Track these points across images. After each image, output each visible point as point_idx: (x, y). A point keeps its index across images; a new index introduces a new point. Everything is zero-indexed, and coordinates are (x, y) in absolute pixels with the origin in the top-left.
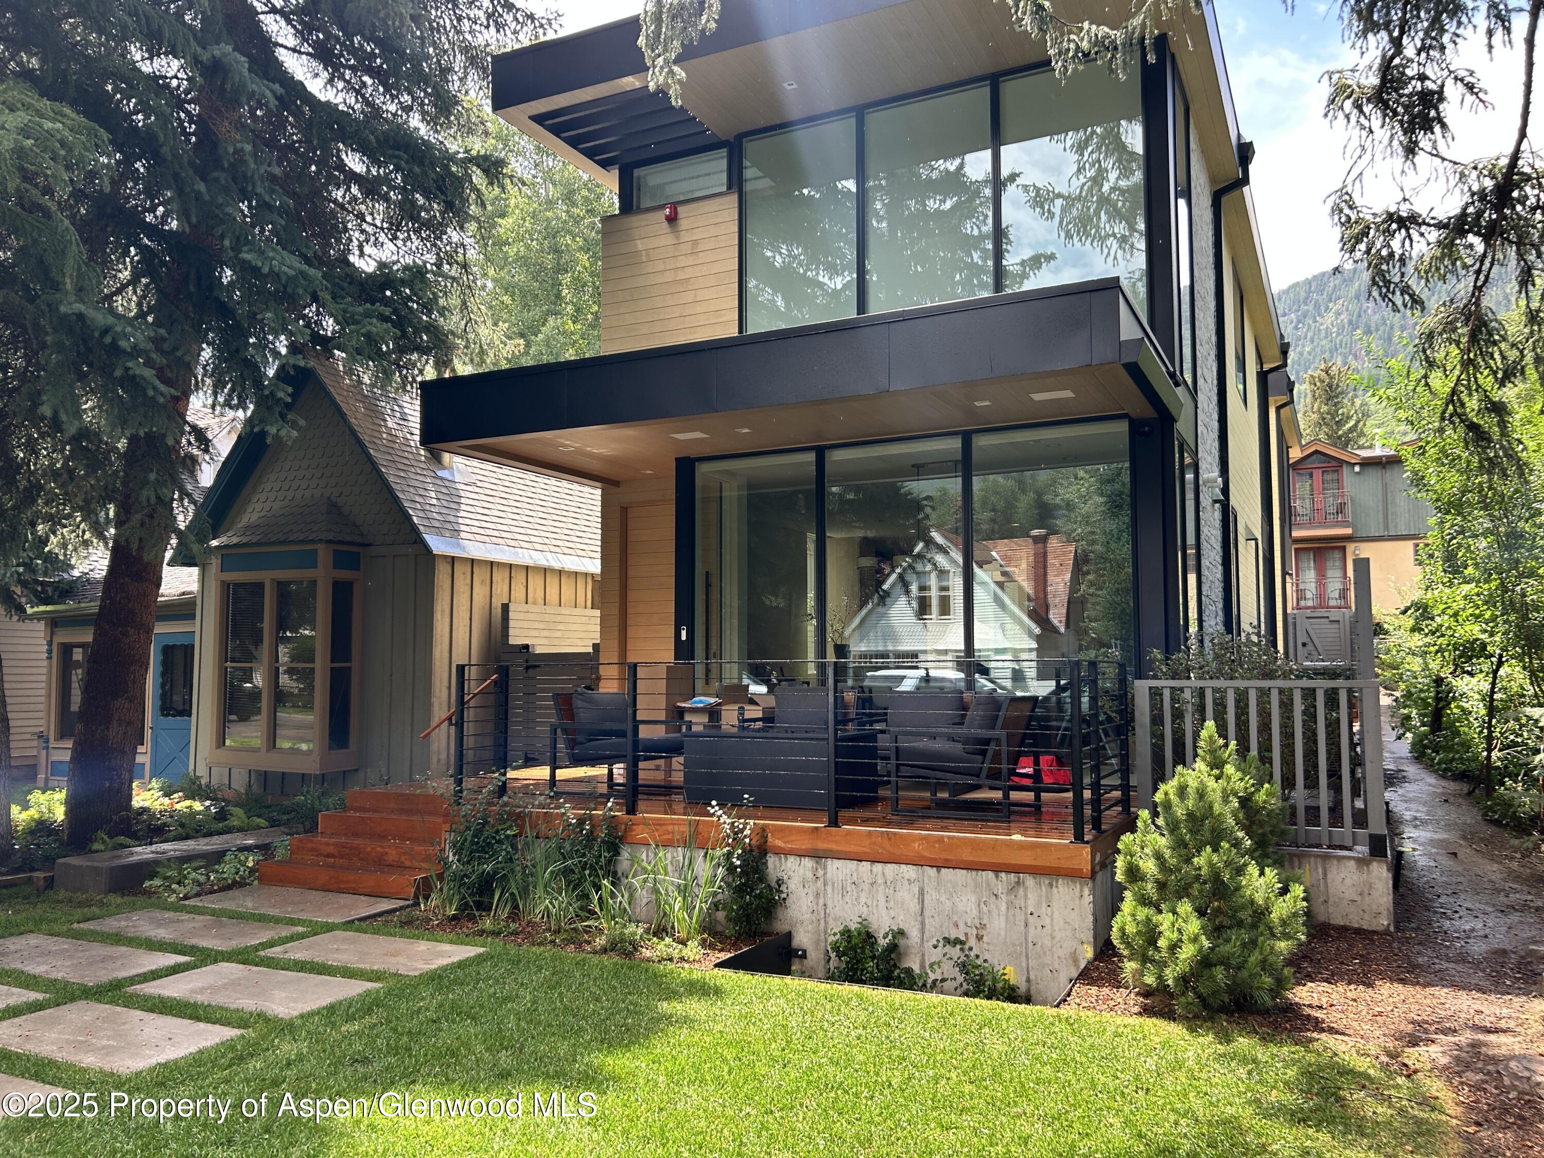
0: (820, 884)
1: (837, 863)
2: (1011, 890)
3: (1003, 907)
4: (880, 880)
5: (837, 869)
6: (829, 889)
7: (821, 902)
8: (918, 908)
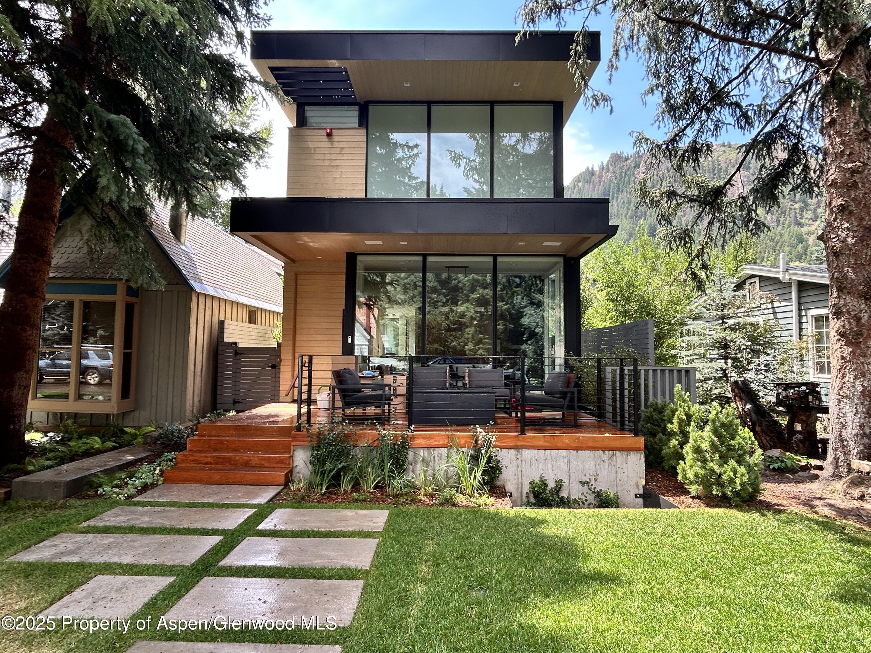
0: (519, 461)
1: (527, 451)
2: (610, 458)
3: (607, 466)
4: (549, 458)
5: (526, 453)
6: (523, 463)
7: (519, 469)
8: (567, 469)
